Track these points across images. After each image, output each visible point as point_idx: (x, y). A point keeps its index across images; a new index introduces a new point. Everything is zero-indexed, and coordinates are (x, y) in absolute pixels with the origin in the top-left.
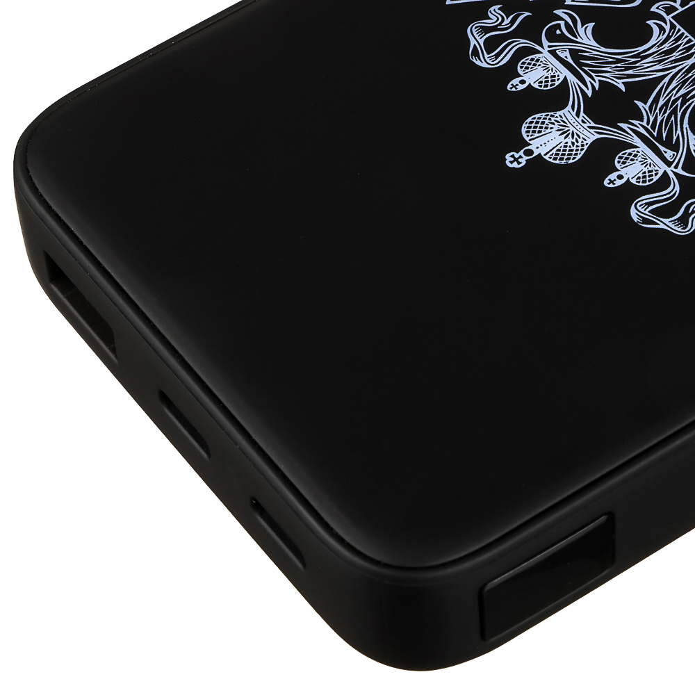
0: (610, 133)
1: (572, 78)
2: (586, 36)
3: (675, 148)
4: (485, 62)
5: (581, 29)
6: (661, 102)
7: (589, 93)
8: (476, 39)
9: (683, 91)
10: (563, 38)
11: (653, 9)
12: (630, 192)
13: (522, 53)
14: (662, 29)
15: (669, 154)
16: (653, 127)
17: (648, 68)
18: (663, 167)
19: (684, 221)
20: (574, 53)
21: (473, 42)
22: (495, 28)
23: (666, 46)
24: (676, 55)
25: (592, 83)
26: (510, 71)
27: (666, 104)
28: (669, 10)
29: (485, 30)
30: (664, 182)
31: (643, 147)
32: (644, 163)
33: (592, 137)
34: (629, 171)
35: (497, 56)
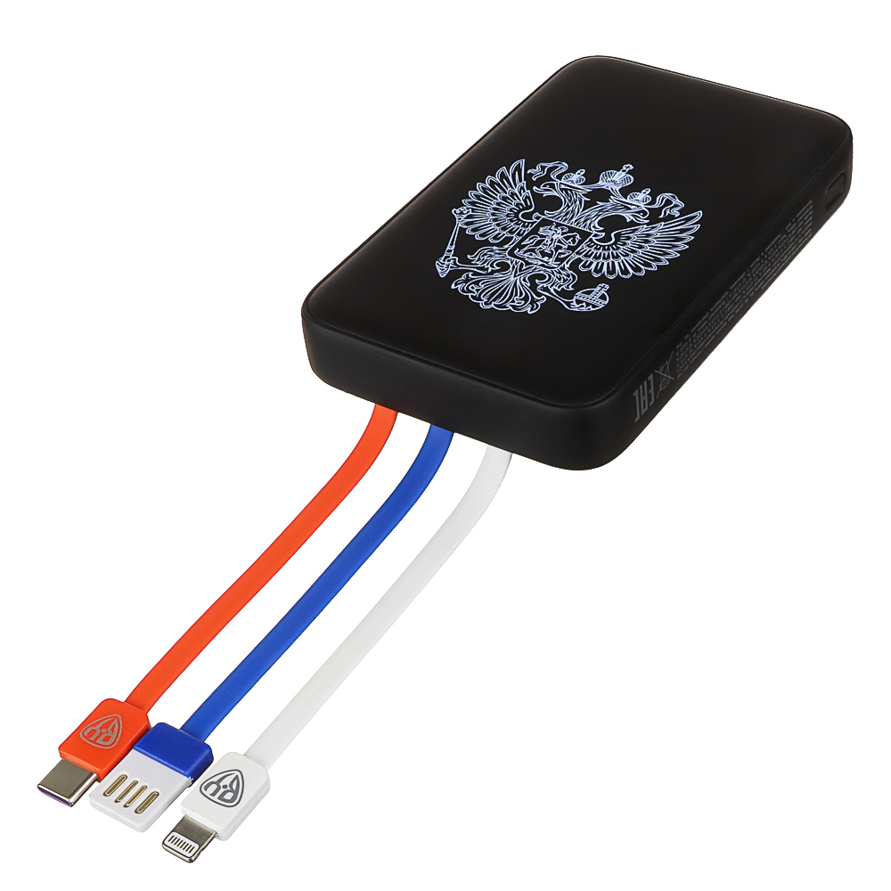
0: (594, 186)
1: (624, 200)
2: (628, 217)
3: (562, 190)
4: (667, 196)
5: (632, 217)
6: (578, 202)
7: (612, 197)
8: (677, 201)
9: (571, 208)
10: (638, 212)
11: (604, 234)
12: (572, 170)
13: (653, 202)
14: (594, 227)
15: (563, 187)
16: (576, 194)
17: (592, 212)
18: (563, 181)
19: (543, 168)
20: (630, 209)
21: (677, 200)
22: (671, 208)
23: (589, 222)
24: (582, 220)
25: (613, 200)
26: (654, 195)
27: (575, 202)
28: (596, 235)
29: (676, 206)
30: (559, 177)
31: (576, 185)
32: (572, 182)
33: (600, 183)
34: (576, 177)
35: (663, 199)
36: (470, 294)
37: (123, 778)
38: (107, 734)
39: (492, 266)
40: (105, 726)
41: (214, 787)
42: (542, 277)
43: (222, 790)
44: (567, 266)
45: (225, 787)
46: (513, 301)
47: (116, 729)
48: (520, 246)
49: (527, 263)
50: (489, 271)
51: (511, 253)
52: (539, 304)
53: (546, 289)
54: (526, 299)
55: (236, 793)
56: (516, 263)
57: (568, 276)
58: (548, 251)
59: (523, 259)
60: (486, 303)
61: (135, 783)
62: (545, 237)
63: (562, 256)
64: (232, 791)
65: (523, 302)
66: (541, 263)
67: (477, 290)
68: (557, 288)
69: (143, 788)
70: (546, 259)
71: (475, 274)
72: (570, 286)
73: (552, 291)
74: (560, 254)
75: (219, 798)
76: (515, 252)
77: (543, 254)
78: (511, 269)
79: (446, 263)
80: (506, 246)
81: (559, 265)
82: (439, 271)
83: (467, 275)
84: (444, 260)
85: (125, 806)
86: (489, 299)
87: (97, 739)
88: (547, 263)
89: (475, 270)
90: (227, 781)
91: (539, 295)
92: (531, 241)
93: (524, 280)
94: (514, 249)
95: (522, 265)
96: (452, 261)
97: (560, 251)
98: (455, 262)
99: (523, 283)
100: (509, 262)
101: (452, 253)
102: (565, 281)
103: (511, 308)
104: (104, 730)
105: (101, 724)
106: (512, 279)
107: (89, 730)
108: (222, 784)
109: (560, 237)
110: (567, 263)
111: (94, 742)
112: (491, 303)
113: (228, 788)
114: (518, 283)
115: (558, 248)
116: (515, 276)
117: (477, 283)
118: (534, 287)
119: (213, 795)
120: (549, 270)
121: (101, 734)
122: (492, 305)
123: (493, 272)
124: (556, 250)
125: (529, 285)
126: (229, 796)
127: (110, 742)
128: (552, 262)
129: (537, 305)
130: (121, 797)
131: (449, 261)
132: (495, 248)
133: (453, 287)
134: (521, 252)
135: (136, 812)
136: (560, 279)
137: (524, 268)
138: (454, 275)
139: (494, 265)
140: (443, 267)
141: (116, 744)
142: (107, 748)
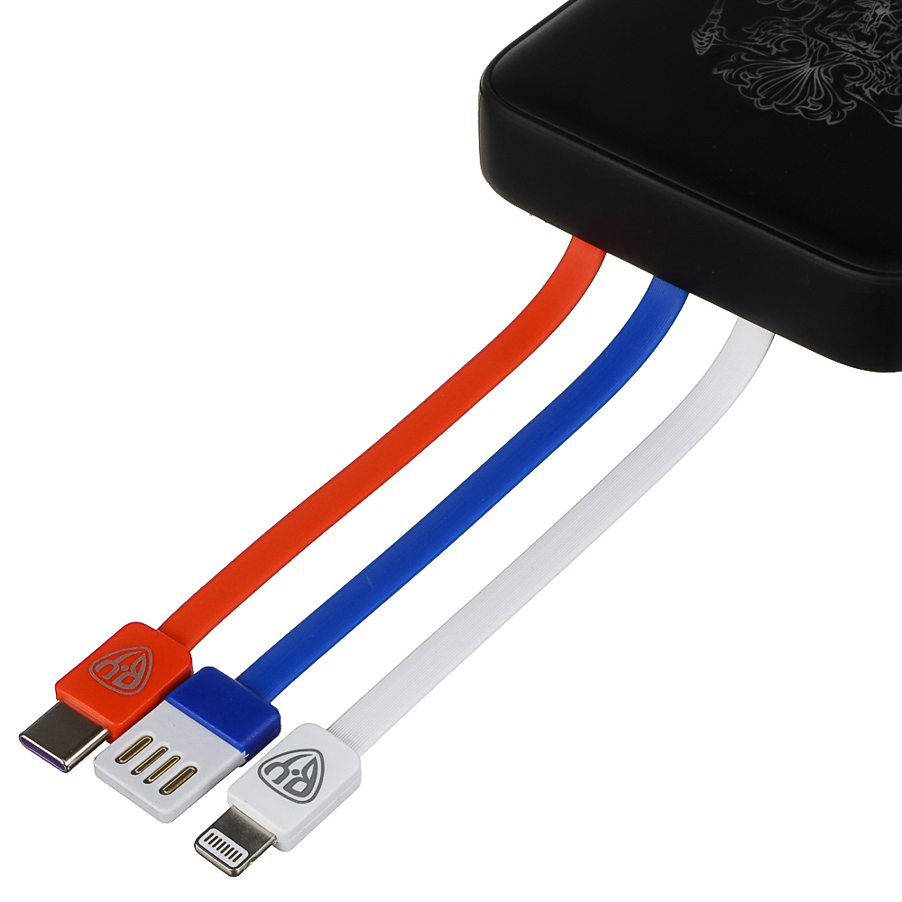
36: (740, 86)
37: (146, 741)
38: (128, 674)
39: (778, 46)
40: (128, 662)
41: (279, 771)
42: (852, 70)
43: (291, 777)
44: (894, 58)
45: (296, 772)
46: (806, 104)
47: (143, 668)
48: (823, 19)
49: (833, 47)
50: (774, 52)
51: (810, 30)
52: (845, 111)
53: (859, 91)
54: (825, 102)
55: (310, 783)
56: (816, 46)
57: (894, 73)
58: (867, 31)
59: (827, 41)
60: (763, 102)
61: (162, 751)
62: (865, 9)
63: (888, 42)
64: (305, 779)
65: (821, 106)
66: (854, 49)
67: (752, 81)
68: (875, 90)
69: (174, 760)
70: (862, 44)
71: (751, 55)
72: (896, 90)
73: (867, 92)
74: (886, 38)
75: (284, 788)
76: (817, 28)
77: (860, 36)
78: (807, 53)
79: (708, 34)
80: (802, 19)
81: (882, 55)
82: (696, 45)
83: (739, 58)
84: (705, 30)
85: (146, 781)
86: (768, 95)
87: (114, 678)
88: (864, 50)
89: (751, 49)
90: (299, 765)
91: (848, 98)
92: (841, 15)
93: (826, 73)
94: (814, 23)
95: (824, 49)
96: (717, 32)
97: (885, 34)
98: (720, 35)
99: (823, 76)
100: (805, 43)
101: (718, 20)
102: (888, 80)
103: (800, 112)
104: (125, 668)
105: (121, 658)
106: (807, 70)
107: (103, 664)
108: (291, 768)
109: (888, 13)
110: (895, 54)
111: (109, 682)
112: (770, 103)
113: (300, 775)
114: (816, 76)
115: (882, 29)
116: (811, 66)
117: (752, 70)
118: (839, 85)
119: (278, 781)
120: (866, 62)
121: (120, 672)
122: (773, 106)
123: (778, 56)
124: (879, 34)
125: (832, 80)
126: (300, 787)
127: (132, 686)
128: (870, 49)
129: (842, 114)
130: (142, 768)
131: (712, 31)
132: (784, 19)
133: (715, 72)
134: (825, 30)
135: (161, 791)
136: (881, 77)
137: (827, 54)
138: (718, 54)
139: (782, 45)
140: (703, 42)
141: (140, 689)
142: (127, 694)
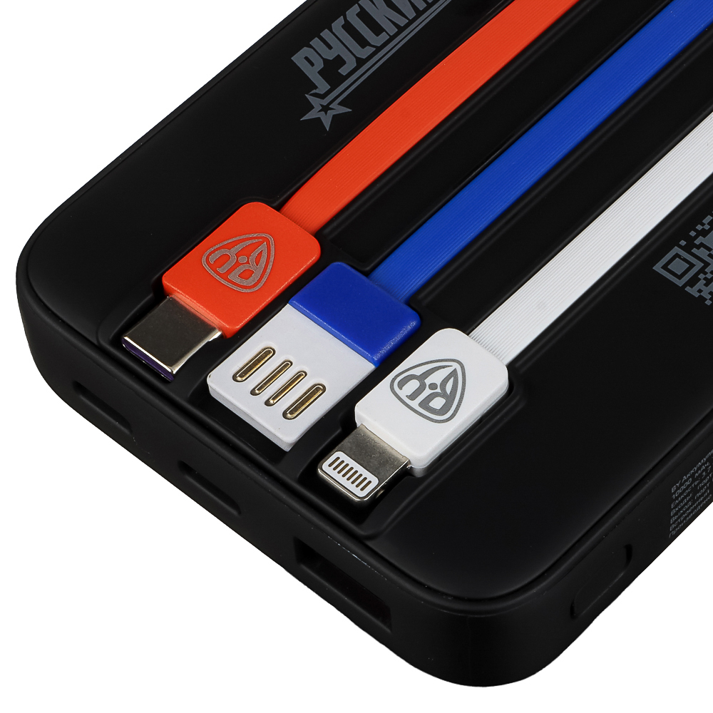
37: (267, 353)
38: (246, 267)
40: (246, 252)
41: (413, 385)
43: (427, 392)
45: (433, 386)
47: (264, 259)
55: (450, 399)
61: (287, 365)
64: (443, 395)
69: (300, 376)
75: (420, 405)
85: (267, 403)
87: (230, 271)
90: (437, 378)
104: (243, 259)
105: (239, 247)
107: (218, 254)
108: (428, 381)
111: (224, 276)
113: (438, 390)
119: (413, 397)
121: (237, 264)
126: (438, 403)
127: (250, 282)
130: (262, 386)
135: (284, 415)
141: (260, 285)
142: (244, 291)
